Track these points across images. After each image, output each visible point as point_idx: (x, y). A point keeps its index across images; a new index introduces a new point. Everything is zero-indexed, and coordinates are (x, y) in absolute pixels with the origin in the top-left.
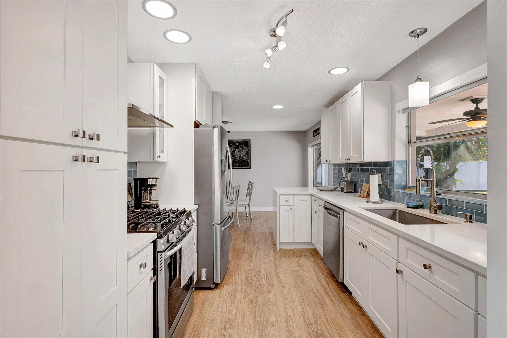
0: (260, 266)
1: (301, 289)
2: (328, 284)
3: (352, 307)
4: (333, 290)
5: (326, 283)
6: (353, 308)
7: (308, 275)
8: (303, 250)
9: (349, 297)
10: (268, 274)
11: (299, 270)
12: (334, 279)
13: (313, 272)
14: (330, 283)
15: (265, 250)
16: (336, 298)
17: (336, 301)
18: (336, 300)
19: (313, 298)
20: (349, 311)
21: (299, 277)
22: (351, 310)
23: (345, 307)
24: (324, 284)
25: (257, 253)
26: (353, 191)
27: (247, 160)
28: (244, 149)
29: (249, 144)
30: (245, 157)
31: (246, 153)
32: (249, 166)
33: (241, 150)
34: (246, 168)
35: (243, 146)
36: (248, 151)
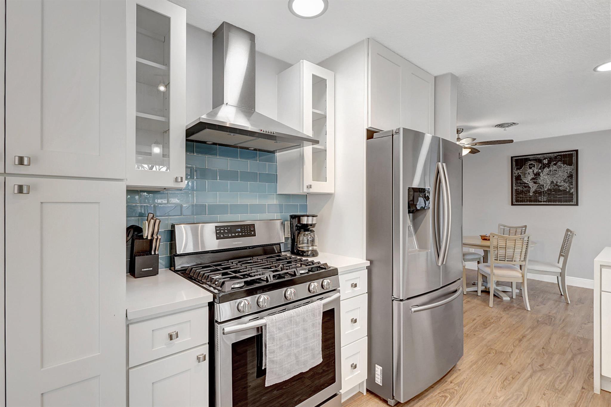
27: (568, 189)
28: (562, 169)
29: (574, 158)
30: (564, 184)
31: (567, 176)
32: (575, 200)
33: (555, 172)
34: (566, 203)
35: (559, 163)
36: (571, 172)
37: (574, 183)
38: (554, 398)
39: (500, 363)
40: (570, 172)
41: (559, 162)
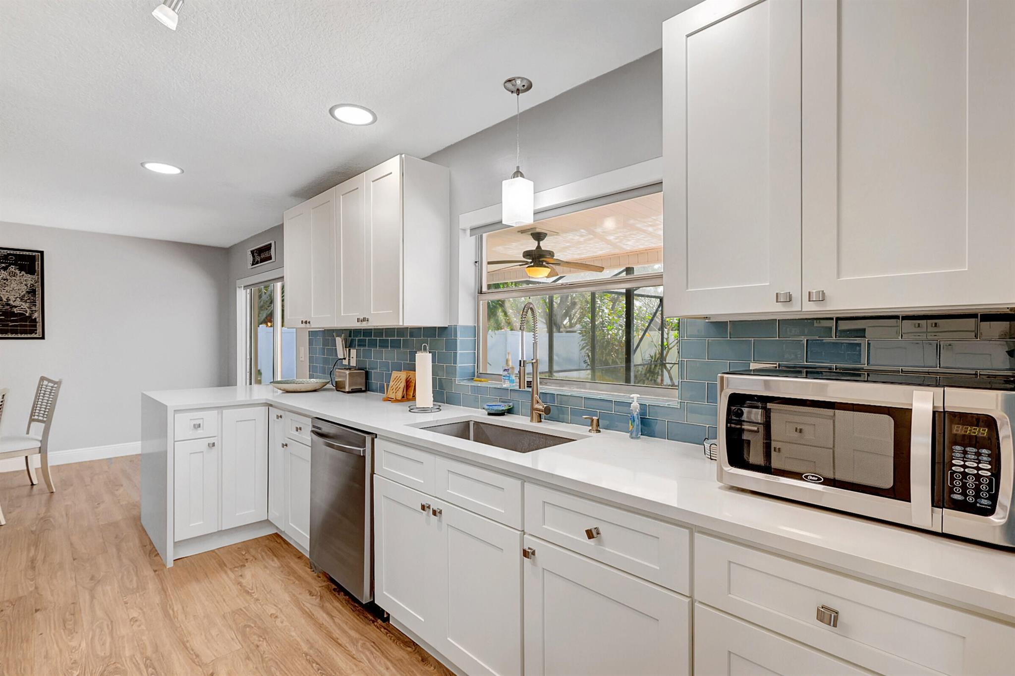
0: (112, 637)
1: (267, 659)
2: (332, 617)
3: (398, 652)
4: (346, 628)
5: (325, 615)
6: (400, 652)
7: (274, 612)
8: (246, 546)
9: (385, 629)
10: (149, 652)
11: (247, 605)
12: (342, 596)
13: (287, 597)
14: (335, 613)
15: (122, 577)
16: (359, 644)
17: (361, 651)
18: (360, 649)
19: (303, 672)
20: (394, 665)
21: (253, 625)
22: (397, 660)
23: (384, 660)
24: (321, 621)
25: (93, 597)
26: (363, 389)
27: (28, 312)
28: (16, 277)
29: (38, 264)
30: (21, 303)
31: (27, 292)
32: (39, 330)
33: (5, 281)
34: (26, 336)
35: (13, 268)
36: (33, 286)
37: (38, 303)
38: (139, 600)
39: (34, 611)
40: (31, 284)
41: (12, 266)
